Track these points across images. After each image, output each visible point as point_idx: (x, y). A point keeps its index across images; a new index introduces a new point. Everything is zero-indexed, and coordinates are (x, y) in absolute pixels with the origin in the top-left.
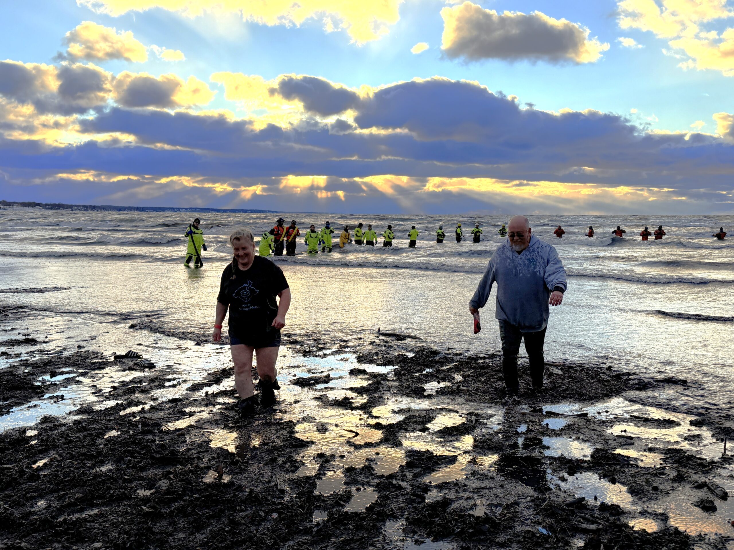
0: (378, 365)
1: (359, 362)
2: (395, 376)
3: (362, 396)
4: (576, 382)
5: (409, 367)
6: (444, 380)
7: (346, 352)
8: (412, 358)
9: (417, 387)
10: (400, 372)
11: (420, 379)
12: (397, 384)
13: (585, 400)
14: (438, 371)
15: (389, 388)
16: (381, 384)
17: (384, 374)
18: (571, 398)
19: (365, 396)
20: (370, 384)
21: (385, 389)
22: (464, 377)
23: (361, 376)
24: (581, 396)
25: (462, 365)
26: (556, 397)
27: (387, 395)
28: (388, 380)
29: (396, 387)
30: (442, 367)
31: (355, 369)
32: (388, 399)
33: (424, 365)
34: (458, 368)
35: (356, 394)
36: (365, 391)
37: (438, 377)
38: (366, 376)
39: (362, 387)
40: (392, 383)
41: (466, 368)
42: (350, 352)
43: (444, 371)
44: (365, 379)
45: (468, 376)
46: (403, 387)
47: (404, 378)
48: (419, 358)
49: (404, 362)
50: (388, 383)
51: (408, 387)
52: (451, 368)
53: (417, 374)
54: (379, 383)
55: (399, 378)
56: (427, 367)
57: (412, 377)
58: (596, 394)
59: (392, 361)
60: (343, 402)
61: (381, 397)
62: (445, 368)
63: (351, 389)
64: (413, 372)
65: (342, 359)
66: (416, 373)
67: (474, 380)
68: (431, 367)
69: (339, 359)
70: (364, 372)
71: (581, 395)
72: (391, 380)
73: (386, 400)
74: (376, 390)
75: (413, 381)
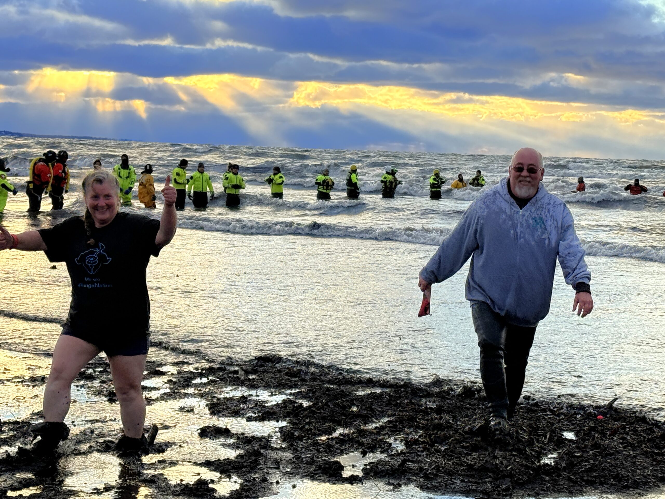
0: (249, 419)
1: (213, 413)
2: (284, 441)
3: (229, 477)
4: (607, 455)
5: (307, 423)
6: (373, 449)
7: (186, 395)
8: (309, 407)
9: (327, 463)
10: (293, 434)
11: (332, 446)
12: (288, 455)
13: (627, 487)
14: (362, 433)
15: (277, 464)
16: (261, 454)
17: (263, 437)
18: (602, 484)
19: (235, 478)
20: (240, 456)
21: (269, 464)
22: (408, 444)
23: (222, 440)
24: (620, 481)
25: (401, 422)
26: (575, 483)
27: (275, 476)
28: (273, 449)
29: (290, 462)
30: (365, 423)
31: (209, 427)
32: (278, 483)
33: (333, 421)
34: (395, 427)
35: (218, 475)
36: (234, 468)
37: (361, 444)
38: (231, 441)
39: (228, 462)
40: (280, 453)
41: (410, 427)
42: (193, 395)
43: (371, 432)
44: (229, 446)
45: (416, 442)
46: (302, 462)
47: (301, 444)
48: (322, 408)
49: (296, 416)
50: (273, 455)
51: (311, 462)
52: (382, 428)
53: (324, 438)
54: (257, 454)
55: (292, 445)
56: (340, 424)
57: (316, 444)
58: (644, 476)
59: (274, 413)
60: (197, 489)
61: (264, 480)
62: (371, 427)
63: (207, 464)
64: (315, 435)
65: (182, 409)
66: (320, 435)
67: (428, 450)
68: (345, 425)
69: (177, 408)
70: (226, 432)
71: (618, 478)
72: (276, 449)
73: (275, 486)
74: (254, 467)
75: (318, 451)
